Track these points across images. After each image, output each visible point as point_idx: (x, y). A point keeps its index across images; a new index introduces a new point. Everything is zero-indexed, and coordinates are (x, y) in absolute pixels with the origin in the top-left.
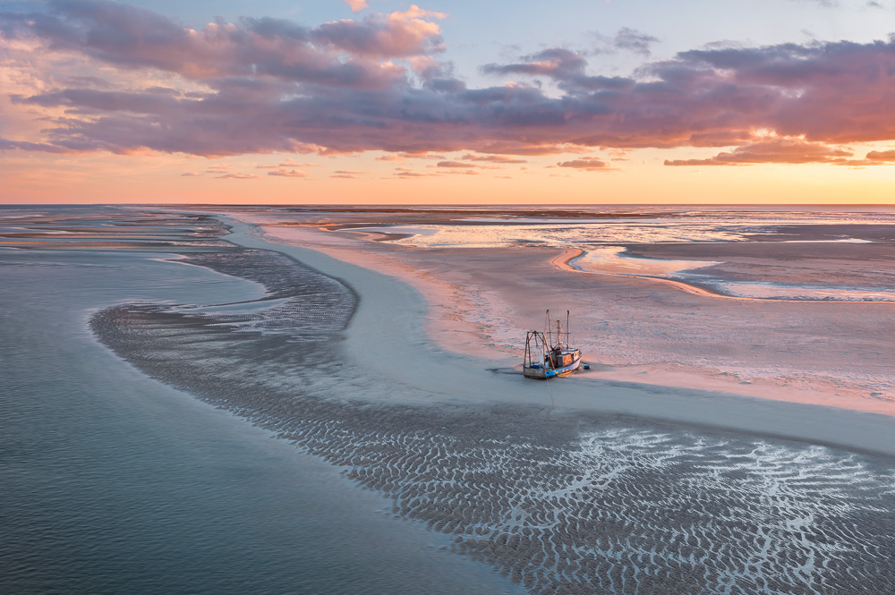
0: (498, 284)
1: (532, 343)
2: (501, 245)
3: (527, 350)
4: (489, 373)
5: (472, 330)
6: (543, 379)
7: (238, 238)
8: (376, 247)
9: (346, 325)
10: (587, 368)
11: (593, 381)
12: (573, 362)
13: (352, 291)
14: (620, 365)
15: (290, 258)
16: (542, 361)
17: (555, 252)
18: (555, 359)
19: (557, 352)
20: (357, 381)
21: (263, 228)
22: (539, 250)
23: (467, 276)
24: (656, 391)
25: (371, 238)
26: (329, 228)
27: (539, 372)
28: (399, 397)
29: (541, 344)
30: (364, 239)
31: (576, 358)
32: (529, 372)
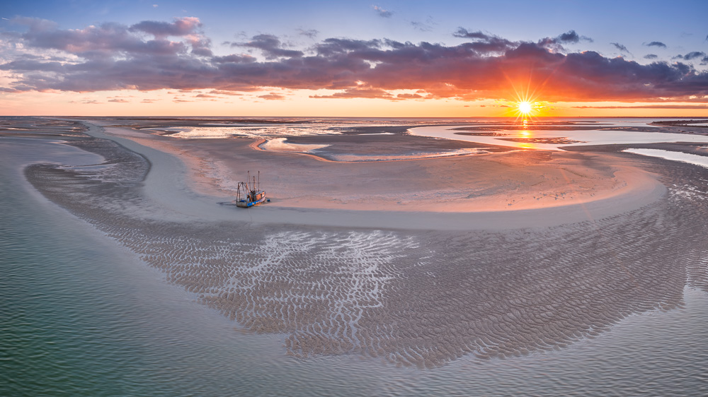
0: (223, 158)
1: (241, 188)
2: (225, 137)
3: (239, 192)
4: (218, 205)
5: (210, 182)
6: (246, 207)
7: (93, 133)
8: (161, 138)
9: (144, 178)
10: (269, 201)
11: (272, 208)
12: (262, 198)
13: (148, 160)
14: (285, 199)
15: (117, 143)
16: (246, 198)
17: (252, 140)
18: (253, 197)
19: (253, 193)
20: (149, 208)
21: (106, 128)
22: (244, 140)
23: (207, 153)
24: (303, 211)
25: (158, 133)
26: (137, 128)
27: (244, 204)
28: (171, 218)
29: (245, 189)
30: (155, 134)
31: (263, 196)
32: (239, 204)
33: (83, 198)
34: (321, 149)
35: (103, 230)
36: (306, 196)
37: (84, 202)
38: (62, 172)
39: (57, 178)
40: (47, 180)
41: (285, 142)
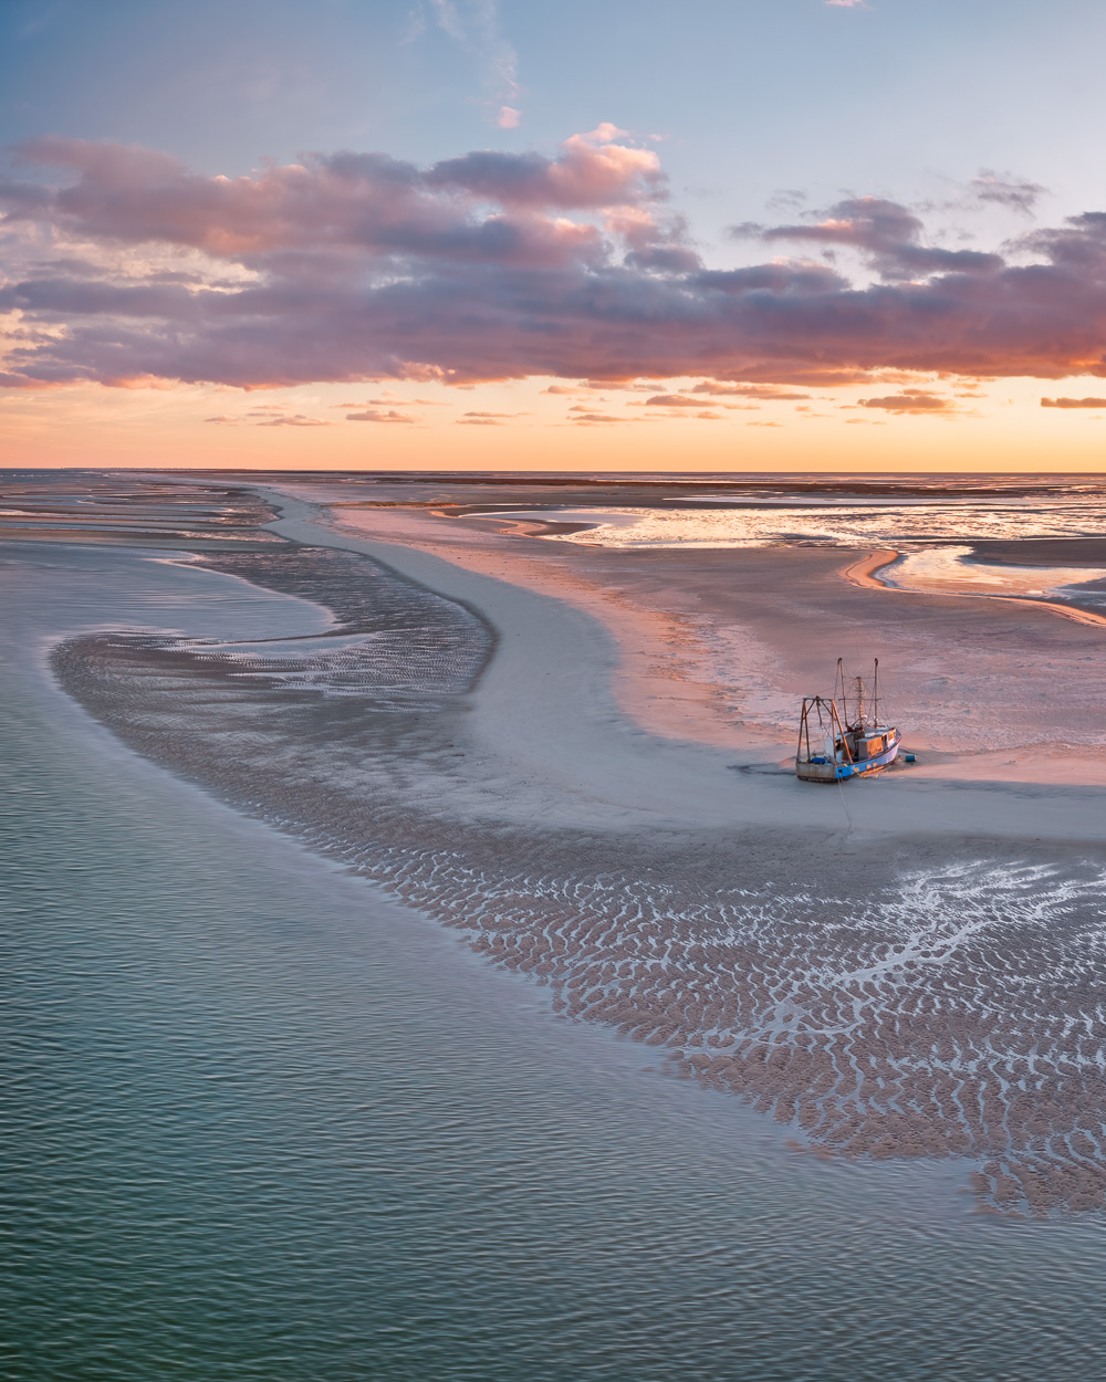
0: (747, 614)
1: (812, 718)
2: (754, 544)
3: (804, 732)
4: (735, 774)
5: (702, 696)
6: (832, 781)
7: (292, 527)
8: (529, 545)
9: (473, 685)
10: (910, 761)
11: (922, 782)
12: (886, 750)
13: (486, 623)
14: (969, 753)
15: (378, 563)
16: (829, 750)
17: (851, 555)
18: (854, 746)
19: (856, 733)
20: (490, 784)
21: (336, 511)
22: (821, 553)
23: (694, 599)
24: (1031, 792)
25: (522, 529)
26: (448, 512)
27: (825, 771)
28: (567, 815)
29: (827, 720)
30: (511, 532)
31: (891, 742)
32: (805, 770)
33: (257, 751)
34: (1093, 585)
35: (330, 854)
36: (1044, 743)
37: (260, 762)
38: (184, 660)
39: (167, 681)
40: (133, 689)
41: (965, 560)
